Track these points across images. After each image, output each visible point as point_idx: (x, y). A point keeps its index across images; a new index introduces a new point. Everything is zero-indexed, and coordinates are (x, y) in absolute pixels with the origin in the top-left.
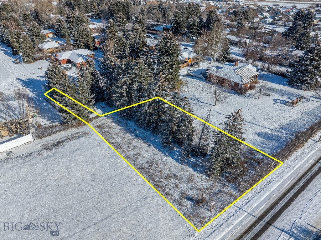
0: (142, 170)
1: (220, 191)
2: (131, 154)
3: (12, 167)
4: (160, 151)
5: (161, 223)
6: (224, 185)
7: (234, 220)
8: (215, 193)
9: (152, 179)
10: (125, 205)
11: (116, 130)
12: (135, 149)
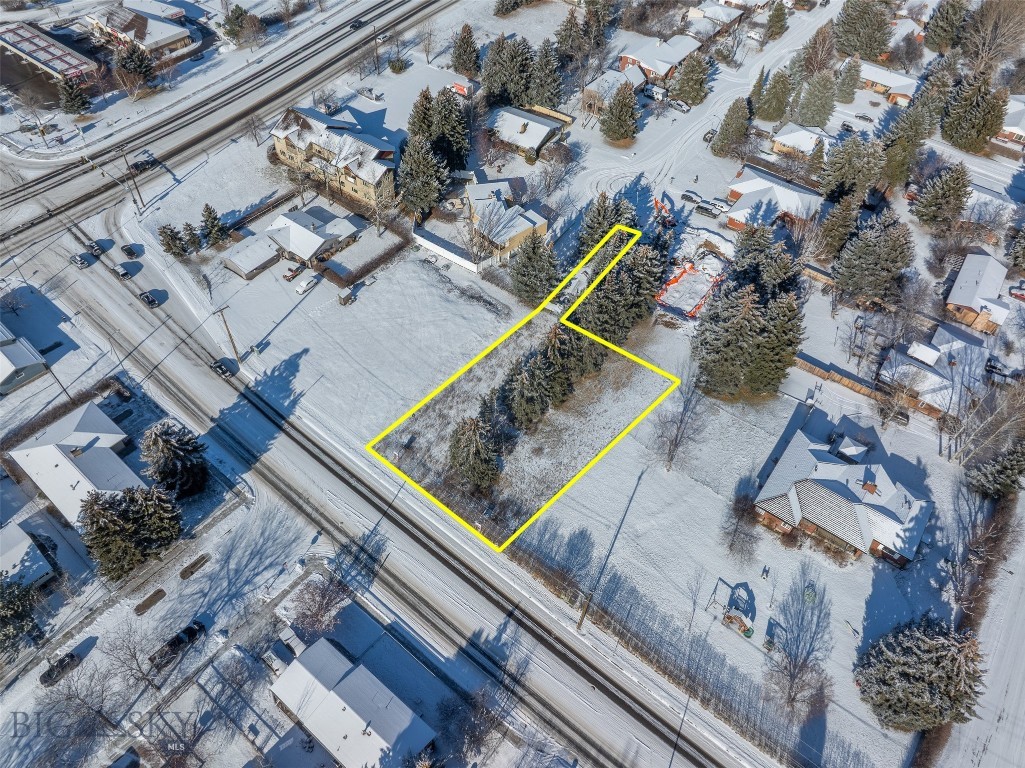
1: (429, 470)
2: (479, 373)
3: (424, 280)
5: (372, 417)
6: (439, 474)
7: (385, 480)
8: (424, 465)
9: (435, 402)
10: (390, 384)
11: (527, 344)
12: (488, 375)
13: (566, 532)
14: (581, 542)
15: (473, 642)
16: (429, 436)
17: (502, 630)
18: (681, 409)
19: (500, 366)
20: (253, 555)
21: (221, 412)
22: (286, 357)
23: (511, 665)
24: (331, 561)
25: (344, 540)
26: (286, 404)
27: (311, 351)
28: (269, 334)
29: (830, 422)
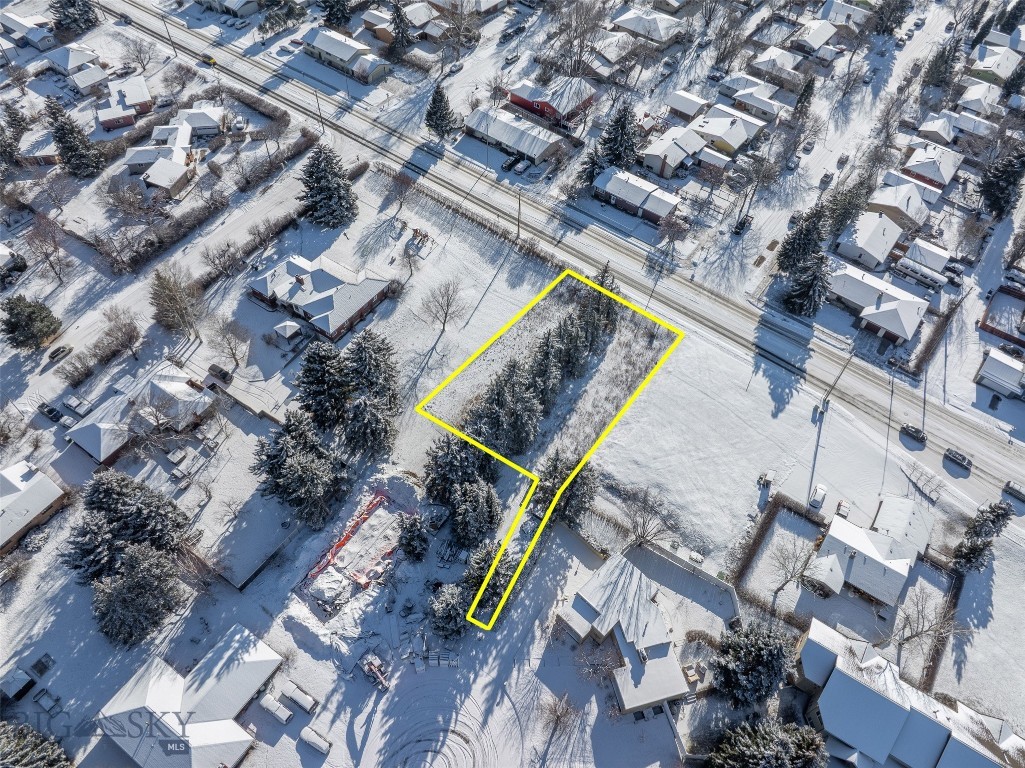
0: (631, 388)
1: (631, 321)
2: (609, 407)
4: (591, 378)
8: (636, 324)
11: (567, 441)
12: (600, 404)
13: (526, 286)
14: (515, 281)
15: (579, 231)
16: (638, 347)
17: (564, 234)
18: (421, 380)
19: (590, 414)
20: (727, 268)
21: (810, 357)
22: (787, 406)
23: (556, 222)
24: (677, 265)
25: (673, 276)
26: (763, 365)
27: (769, 416)
28: (819, 432)
29: (283, 374)
